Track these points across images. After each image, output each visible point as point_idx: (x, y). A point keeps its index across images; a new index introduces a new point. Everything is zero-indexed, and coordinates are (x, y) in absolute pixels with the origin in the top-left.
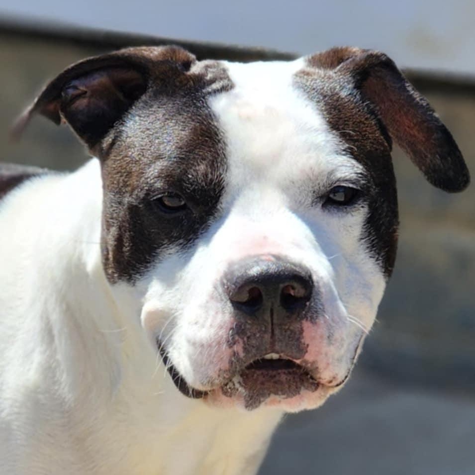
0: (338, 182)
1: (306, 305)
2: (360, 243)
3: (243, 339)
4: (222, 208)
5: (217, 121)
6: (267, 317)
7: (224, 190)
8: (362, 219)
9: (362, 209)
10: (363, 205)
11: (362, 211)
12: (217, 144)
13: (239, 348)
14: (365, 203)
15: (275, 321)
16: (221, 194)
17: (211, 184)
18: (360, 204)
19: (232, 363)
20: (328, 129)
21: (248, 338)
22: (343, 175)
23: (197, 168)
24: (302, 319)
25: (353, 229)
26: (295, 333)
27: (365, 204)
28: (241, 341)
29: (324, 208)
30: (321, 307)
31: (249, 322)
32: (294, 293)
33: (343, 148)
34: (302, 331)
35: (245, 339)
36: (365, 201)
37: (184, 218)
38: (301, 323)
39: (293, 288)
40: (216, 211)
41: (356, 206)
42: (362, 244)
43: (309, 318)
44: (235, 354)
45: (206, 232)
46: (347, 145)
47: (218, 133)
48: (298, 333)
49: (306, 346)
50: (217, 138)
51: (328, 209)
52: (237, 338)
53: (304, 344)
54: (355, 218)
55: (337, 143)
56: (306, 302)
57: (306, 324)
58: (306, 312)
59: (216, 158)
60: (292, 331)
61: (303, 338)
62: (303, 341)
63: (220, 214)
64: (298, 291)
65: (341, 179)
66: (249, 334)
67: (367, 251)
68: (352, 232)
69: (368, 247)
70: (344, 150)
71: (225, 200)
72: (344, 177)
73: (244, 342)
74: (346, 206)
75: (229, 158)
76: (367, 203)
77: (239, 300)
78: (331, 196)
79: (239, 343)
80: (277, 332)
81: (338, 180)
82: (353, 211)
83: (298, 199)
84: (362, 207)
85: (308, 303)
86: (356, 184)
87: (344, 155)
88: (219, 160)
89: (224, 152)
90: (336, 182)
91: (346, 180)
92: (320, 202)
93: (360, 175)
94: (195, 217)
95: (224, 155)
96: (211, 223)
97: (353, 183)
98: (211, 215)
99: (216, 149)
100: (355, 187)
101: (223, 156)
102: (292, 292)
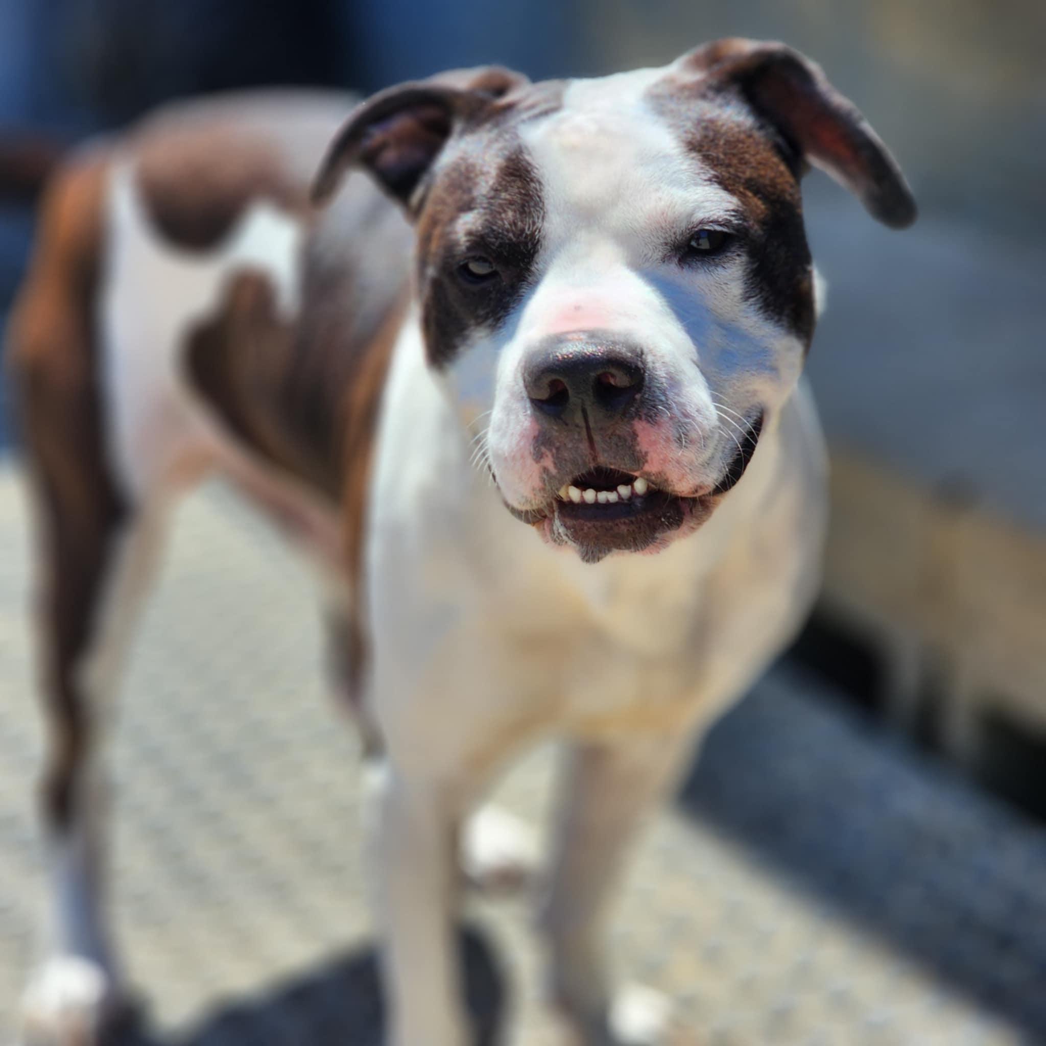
0: (701, 225)
1: (635, 399)
2: (749, 303)
3: (551, 451)
4: (537, 270)
5: (530, 154)
6: (579, 419)
7: (540, 243)
8: (740, 272)
9: (737, 258)
10: (739, 253)
11: (737, 262)
12: (529, 184)
13: (548, 462)
14: (742, 250)
15: (592, 425)
16: (536, 249)
17: (521, 235)
18: (734, 252)
19: (544, 481)
20: (685, 152)
21: (558, 449)
22: (707, 215)
23: (503, 215)
24: (633, 418)
25: (729, 286)
26: (625, 441)
27: (742, 252)
28: (548, 453)
29: (682, 264)
30: (663, 398)
31: (555, 428)
32: (615, 382)
33: (706, 178)
34: (635, 435)
35: (554, 451)
36: (741, 247)
37: (492, 289)
38: (632, 426)
39: (613, 376)
40: (530, 274)
41: (729, 254)
42: (751, 305)
43: (643, 417)
44: (545, 470)
45: (518, 305)
46: (713, 172)
47: (529, 169)
48: (629, 439)
49: (643, 454)
50: (529, 176)
51: (688, 264)
52: (543, 449)
53: (641, 452)
54: (729, 271)
55: (697, 172)
56: (635, 394)
57: (640, 426)
58: (637, 409)
59: (528, 202)
60: (619, 437)
61: (638, 444)
62: (638, 448)
63: (535, 279)
64: (620, 380)
65: (706, 220)
66: (558, 444)
67: (760, 312)
68: (729, 291)
69: (761, 308)
70: (706, 180)
71: (541, 257)
72: (709, 218)
73: (553, 456)
74: (713, 257)
75: (546, 202)
76: (744, 250)
77: (539, 397)
78: (693, 243)
79: (547, 456)
80: (597, 438)
81: (701, 222)
82: (724, 262)
83: (643, 251)
84: (738, 255)
85: (638, 396)
86: (726, 226)
87: (707, 185)
88: (532, 204)
89: (539, 194)
90: (697, 225)
91: (712, 222)
92: (675, 256)
93: (733, 213)
94: (505, 285)
95: (539, 197)
96: (524, 292)
97: (721, 225)
98: (524, 281)
99: (527, 191)
100: (725, 230)
101: (538, 199)
102: (612, 381)
